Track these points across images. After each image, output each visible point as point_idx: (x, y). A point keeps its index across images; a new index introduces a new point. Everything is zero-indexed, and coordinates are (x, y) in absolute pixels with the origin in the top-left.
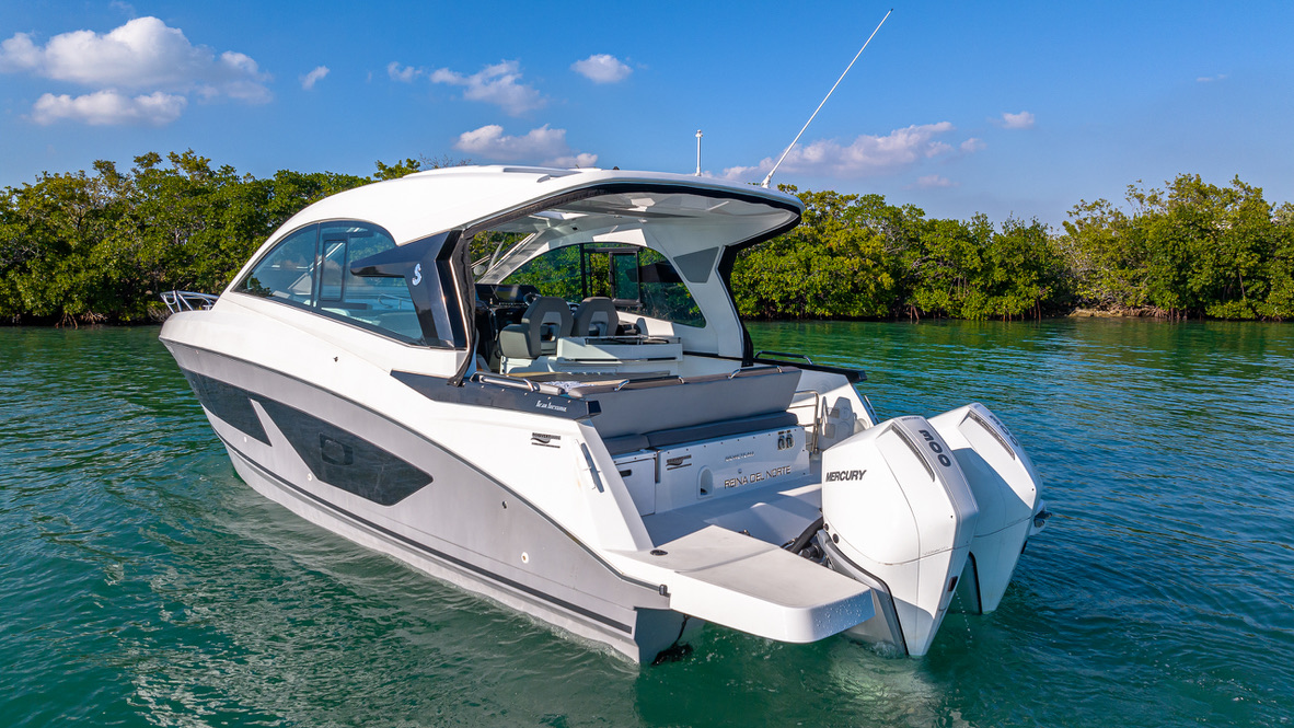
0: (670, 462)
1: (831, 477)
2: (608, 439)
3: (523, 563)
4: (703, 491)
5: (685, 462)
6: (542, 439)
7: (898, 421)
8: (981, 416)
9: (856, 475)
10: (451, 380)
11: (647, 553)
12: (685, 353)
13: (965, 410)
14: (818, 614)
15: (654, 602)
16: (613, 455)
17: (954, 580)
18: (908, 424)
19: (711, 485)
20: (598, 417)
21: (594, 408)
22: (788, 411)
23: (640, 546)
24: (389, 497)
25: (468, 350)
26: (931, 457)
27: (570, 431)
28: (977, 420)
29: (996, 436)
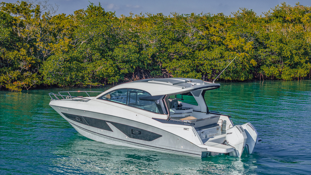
0: (202, 132)
1: (227, 134)
2: (195, 128)
3: (182, 148)
4: (206, 137)
5: (204, 132)
6: (185, 129)
7: (237, 126)
8: (250, 125)
9: (231, 133)
10: (167, 120)
11: (203, 144)
12: (193, 111)
13: (247, 124)
14: (227, 149)
15: (205, 150)
16: (197, 131)
17: (244, 147)
18: (238, 126)
19: (207, 136)
20: (194, 126)
21: (194, 124)
22: (218, 123)
23: (202, 144)
24: (150, 140)
25: (168, 115)
26: (241, 130)
27: (191, 128)
28: (249, 125)
29: (251, 128)
